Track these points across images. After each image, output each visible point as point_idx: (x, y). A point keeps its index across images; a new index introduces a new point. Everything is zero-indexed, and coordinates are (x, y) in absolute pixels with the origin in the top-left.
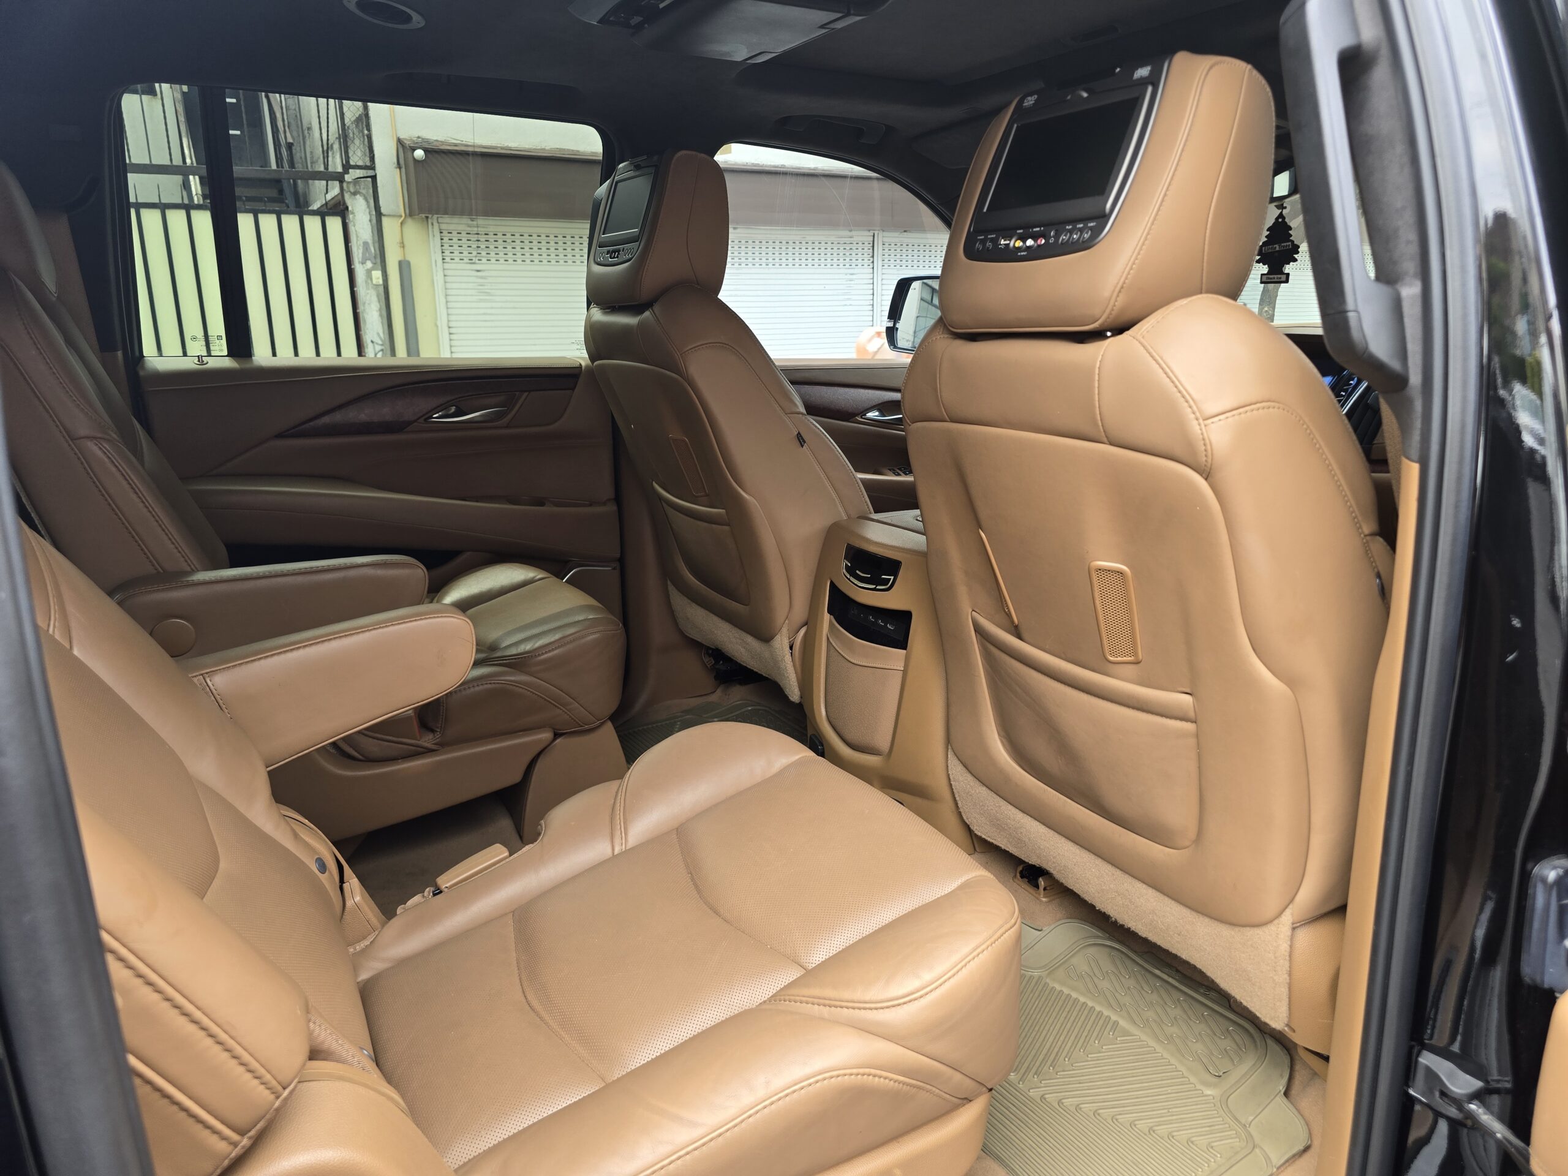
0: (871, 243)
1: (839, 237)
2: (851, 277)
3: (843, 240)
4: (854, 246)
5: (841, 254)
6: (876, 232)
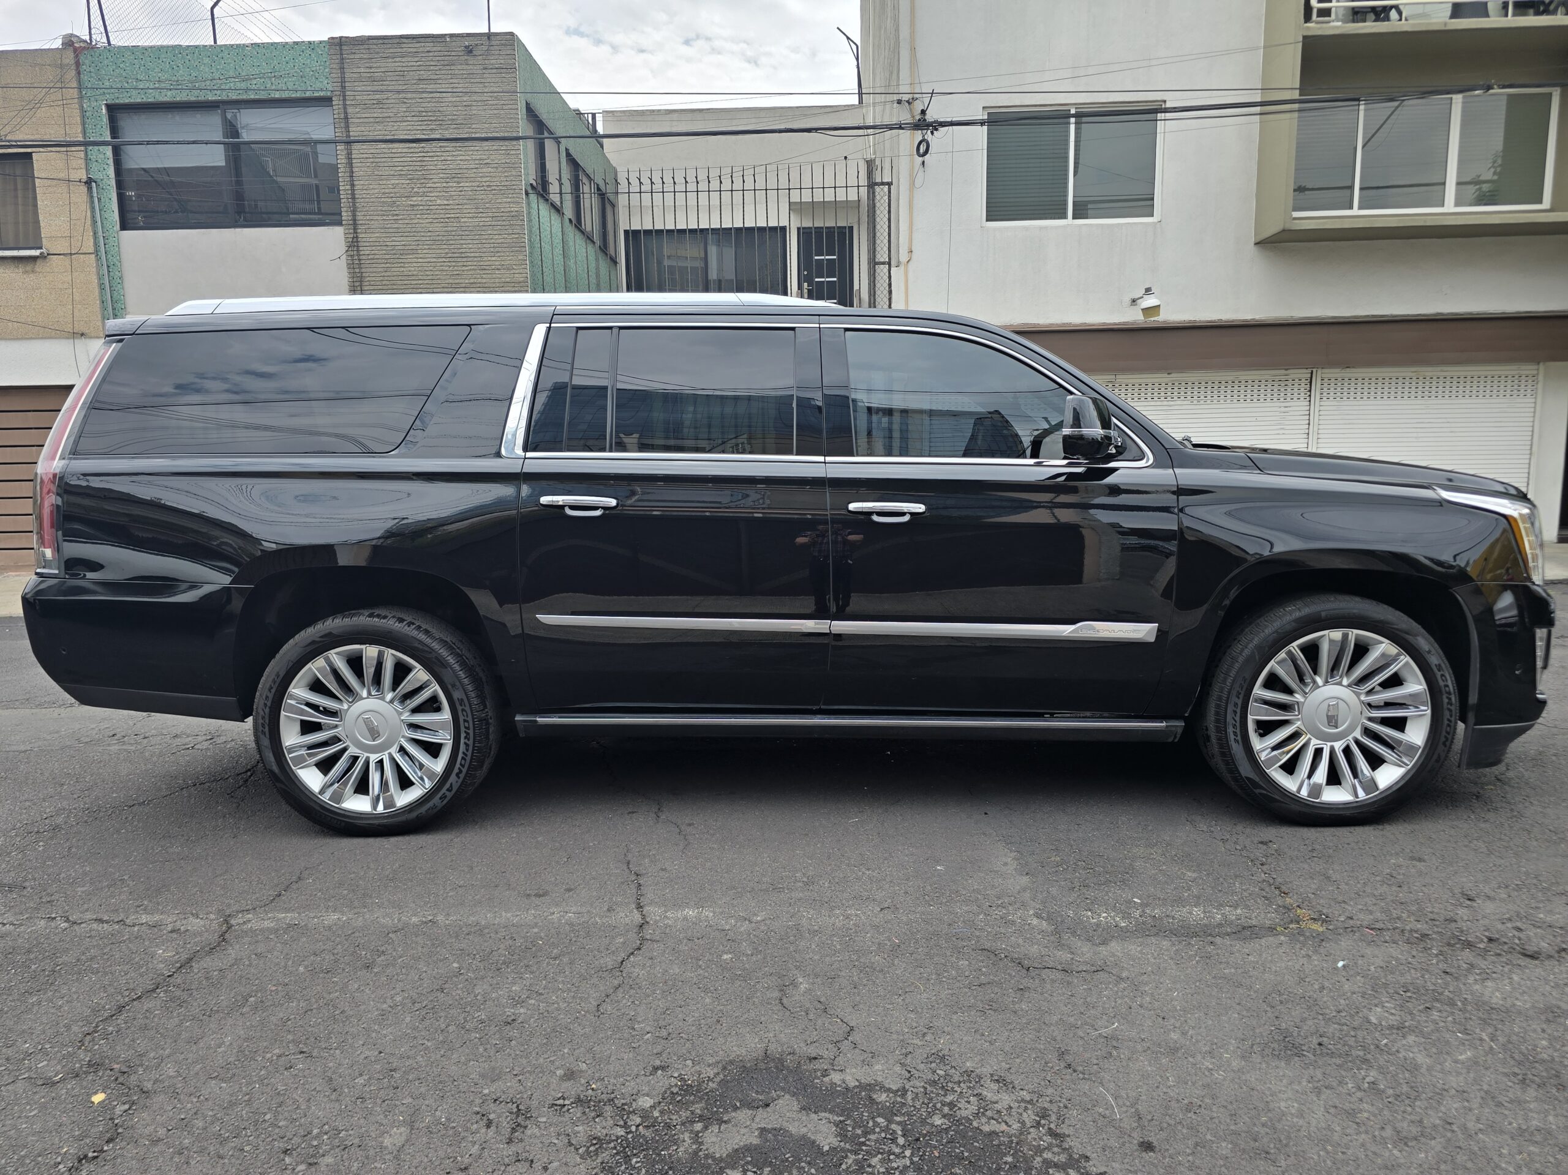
0: (1309, 379)
2: (1287, 409)
4: (1289, 383)
5: (1276, 390)
6: (1314, 370)
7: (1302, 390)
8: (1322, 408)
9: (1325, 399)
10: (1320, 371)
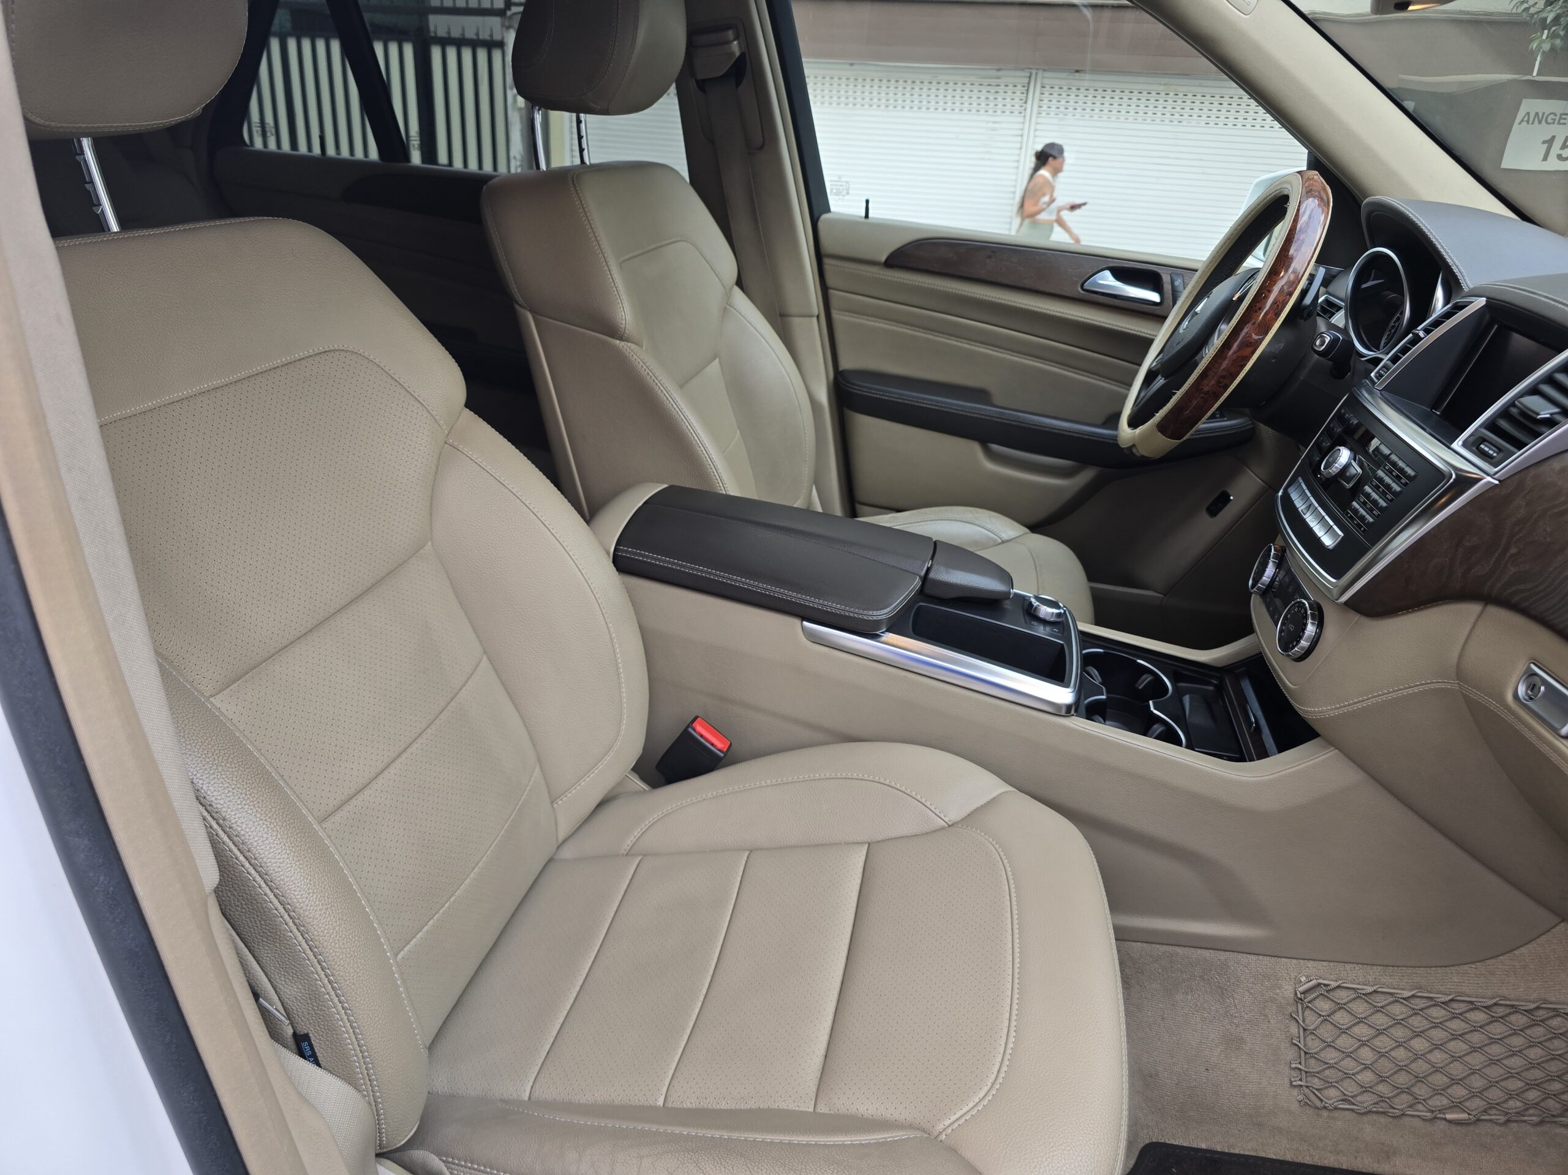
0: (1026, 85)
1: (982, 78)
2: (997, 126)
3: (986, 82)
4: (1001, 89)
5: (983, 98)
6: (1034, 72)
7: (1017, 100)
8: (1039, 127)
9: (1044, 114)
10: (1040, 73)
